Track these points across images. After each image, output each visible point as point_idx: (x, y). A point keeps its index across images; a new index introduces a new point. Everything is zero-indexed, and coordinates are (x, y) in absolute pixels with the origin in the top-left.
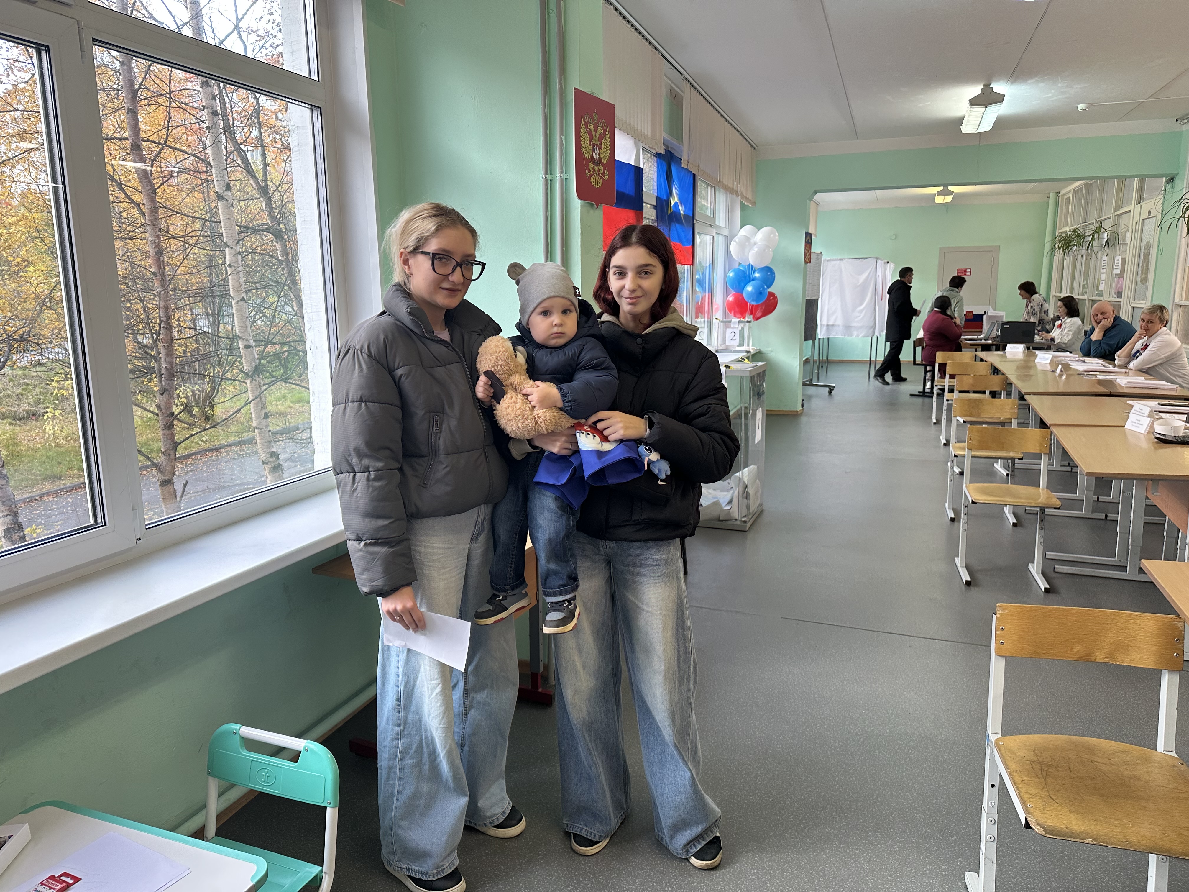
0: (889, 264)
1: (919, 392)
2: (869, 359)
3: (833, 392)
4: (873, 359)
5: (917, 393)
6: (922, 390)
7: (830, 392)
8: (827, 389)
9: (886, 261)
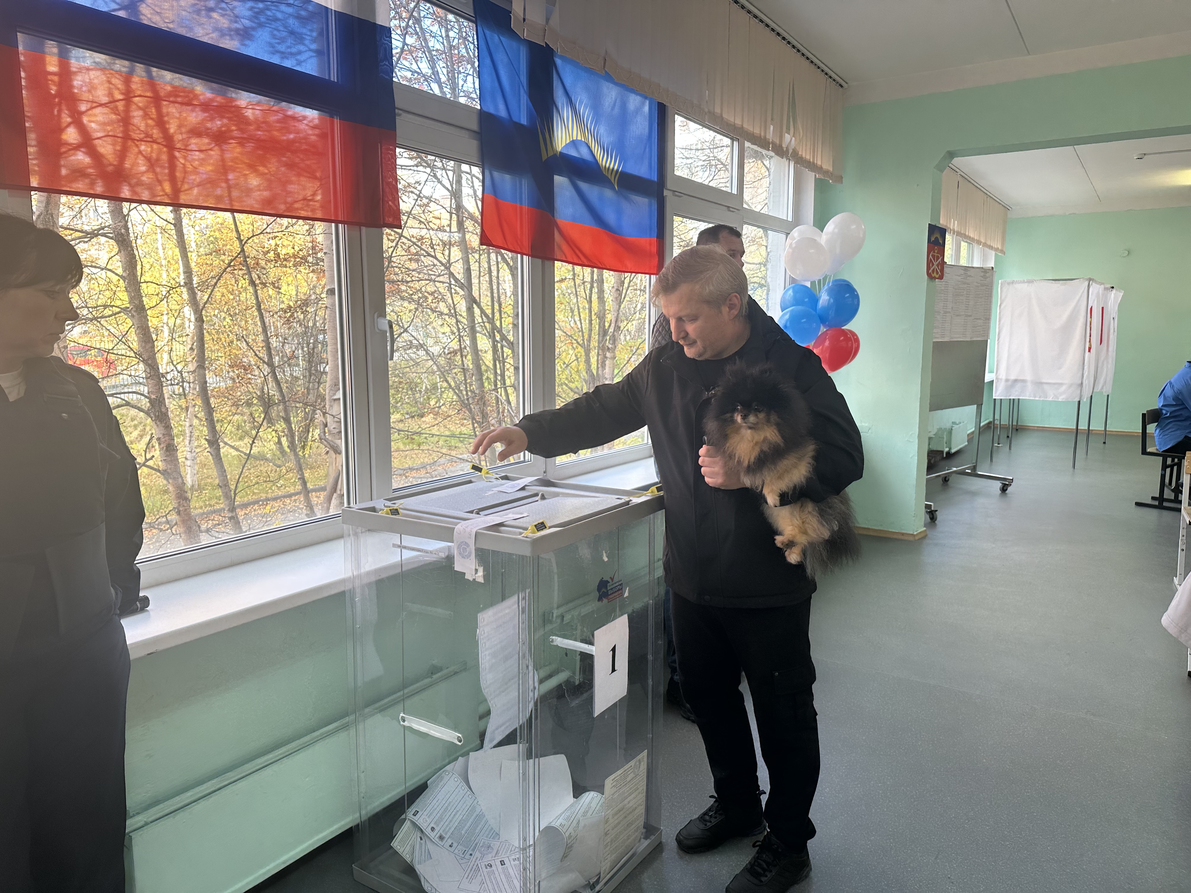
0: (1114, 291)
1: (1153, 498)
2: (1075, 427)
3: (1010, 489)
4: (1083, 426)
5: (1149, 501)
6: (1157, 495)
7: (1004, 489)
8: (998, 485)
9: (1109, 286)
